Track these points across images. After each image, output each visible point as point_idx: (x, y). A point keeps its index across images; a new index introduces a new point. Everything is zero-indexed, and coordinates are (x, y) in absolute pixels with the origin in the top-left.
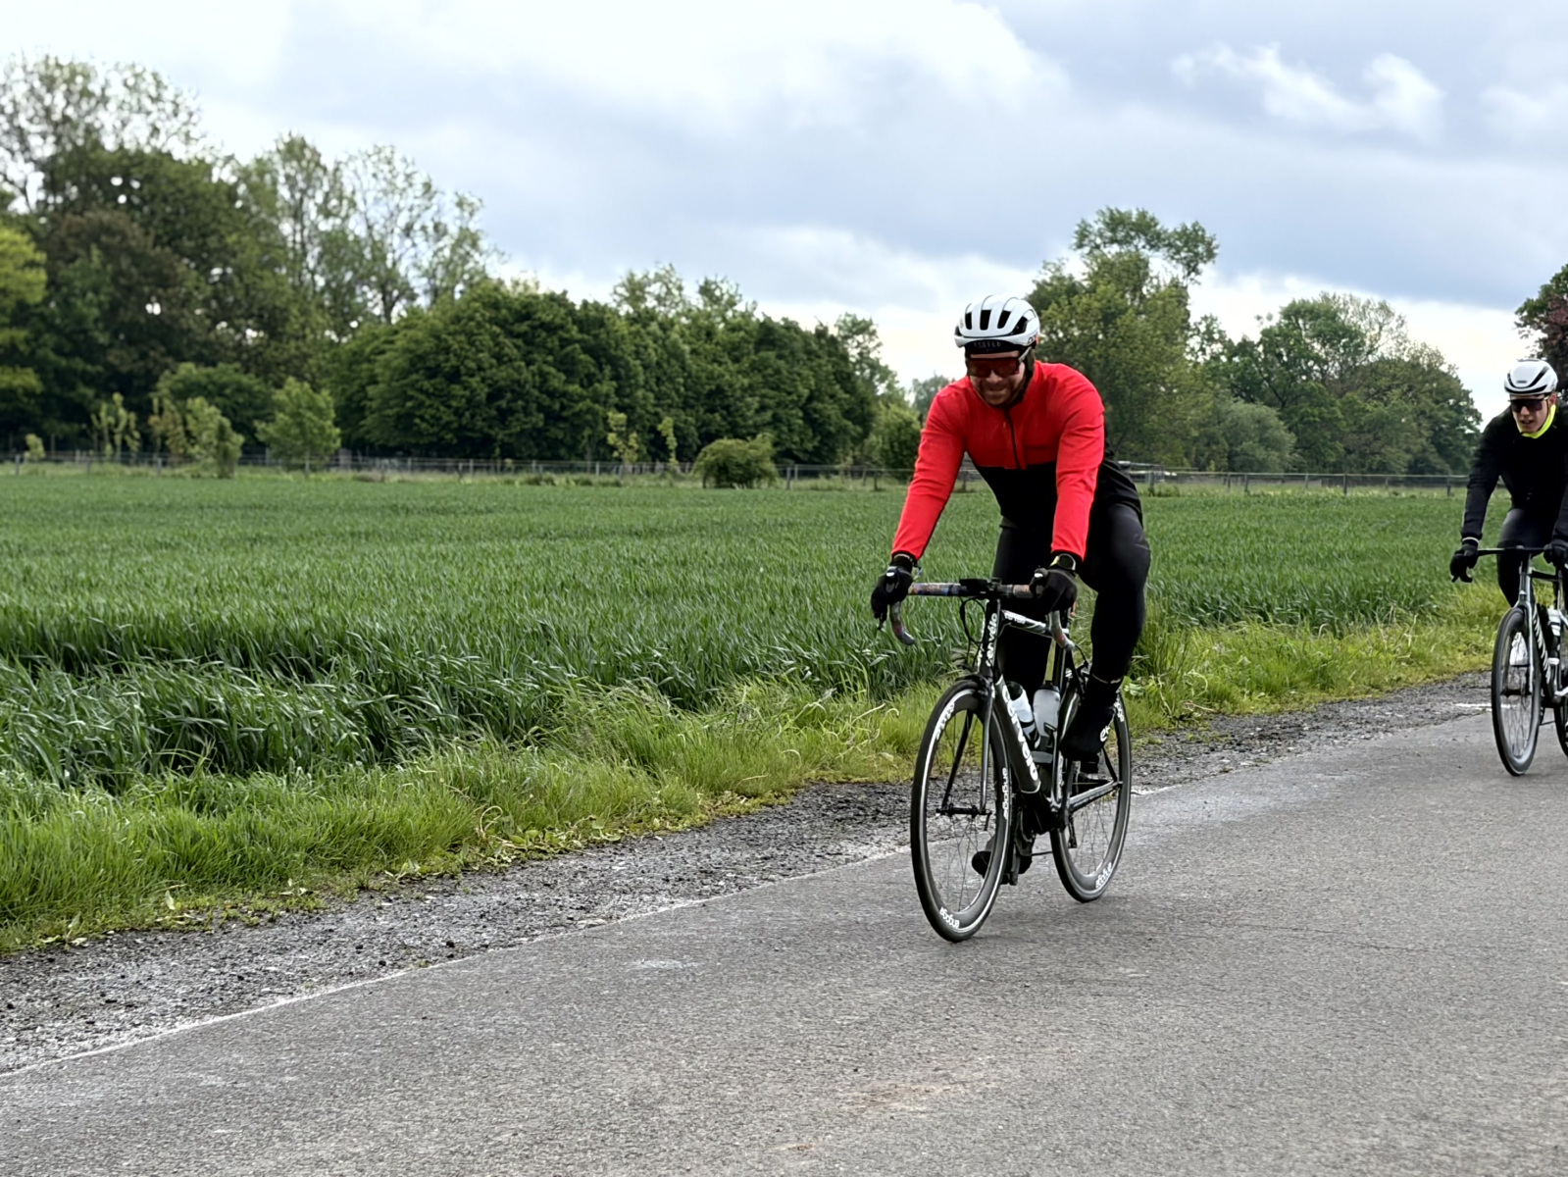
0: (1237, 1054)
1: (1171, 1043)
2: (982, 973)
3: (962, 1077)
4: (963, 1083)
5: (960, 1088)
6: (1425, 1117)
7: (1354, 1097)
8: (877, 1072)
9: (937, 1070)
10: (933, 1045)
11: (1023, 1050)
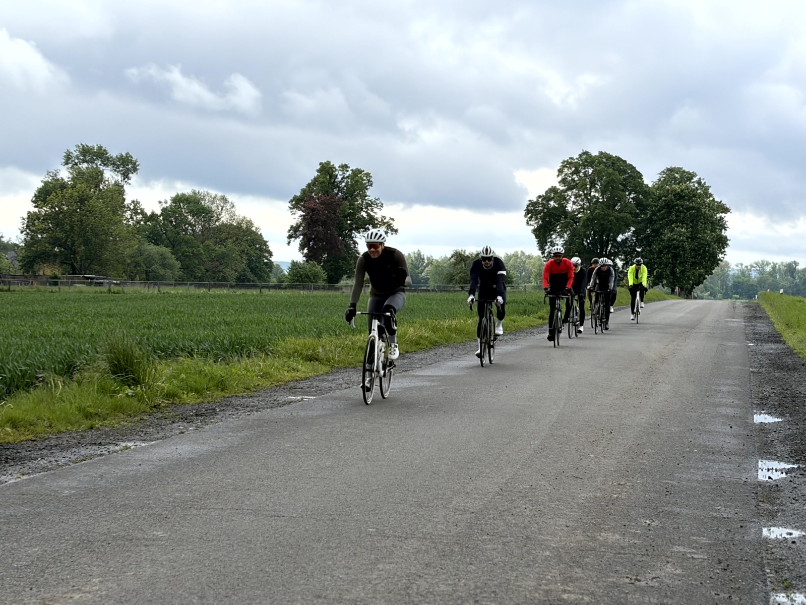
0: (223, 571)
1: (189, 567)
2: (84, 538)
3: (87, 589)
4: (89, 592)
5: (88, 595)
6: (319, 597)
7: (284, 588)
8: (42, 590)
9: (73, 586)
10: (68, 575)
11: (115, 574)
